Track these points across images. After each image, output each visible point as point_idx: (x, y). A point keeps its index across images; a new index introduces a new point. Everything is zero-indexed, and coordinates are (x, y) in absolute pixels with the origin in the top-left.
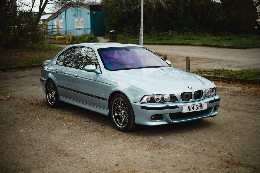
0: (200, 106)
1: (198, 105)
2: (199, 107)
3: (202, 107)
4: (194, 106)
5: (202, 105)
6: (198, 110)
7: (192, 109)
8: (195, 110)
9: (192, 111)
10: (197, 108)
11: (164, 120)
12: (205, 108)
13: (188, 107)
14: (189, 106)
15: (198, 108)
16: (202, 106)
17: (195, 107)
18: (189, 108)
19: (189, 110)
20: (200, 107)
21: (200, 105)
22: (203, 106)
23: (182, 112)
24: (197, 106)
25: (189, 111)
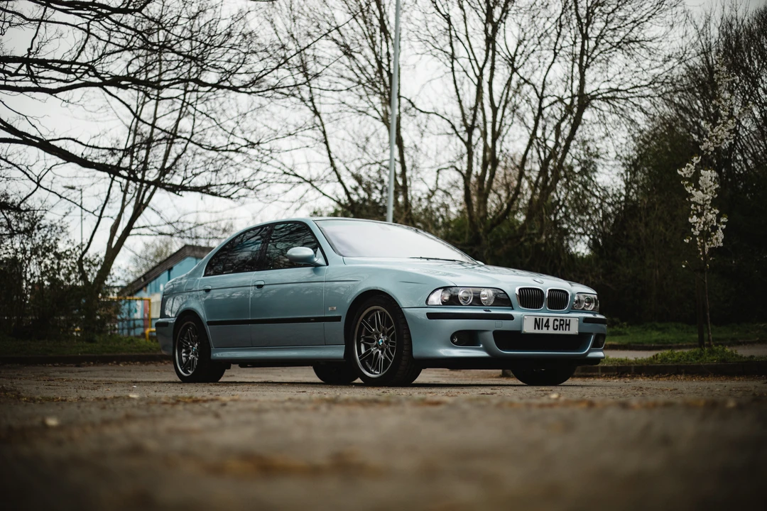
0: (562, 322)
1: (557, 320)
2: (560, 325)
3: (567, 327)
4: (548, 319)
5: (568, 323)
6: (558, 332)
7: (545, 326)
8: (551, 331)
9: (545, 331)
10: (555, 327)
11: (481, 346)
12: (574, 329)
13: (536, 319)
14: (538, 318)
15: (557, 326)
16: (567, 325)
17: (551, 324)
18: (537, 323)
19: (539, 329)
20: (562, 325)
21: (563, 320)
22: (569, 325)
23: (521, 331)
24: (556, 322)
25: (537, 331)
